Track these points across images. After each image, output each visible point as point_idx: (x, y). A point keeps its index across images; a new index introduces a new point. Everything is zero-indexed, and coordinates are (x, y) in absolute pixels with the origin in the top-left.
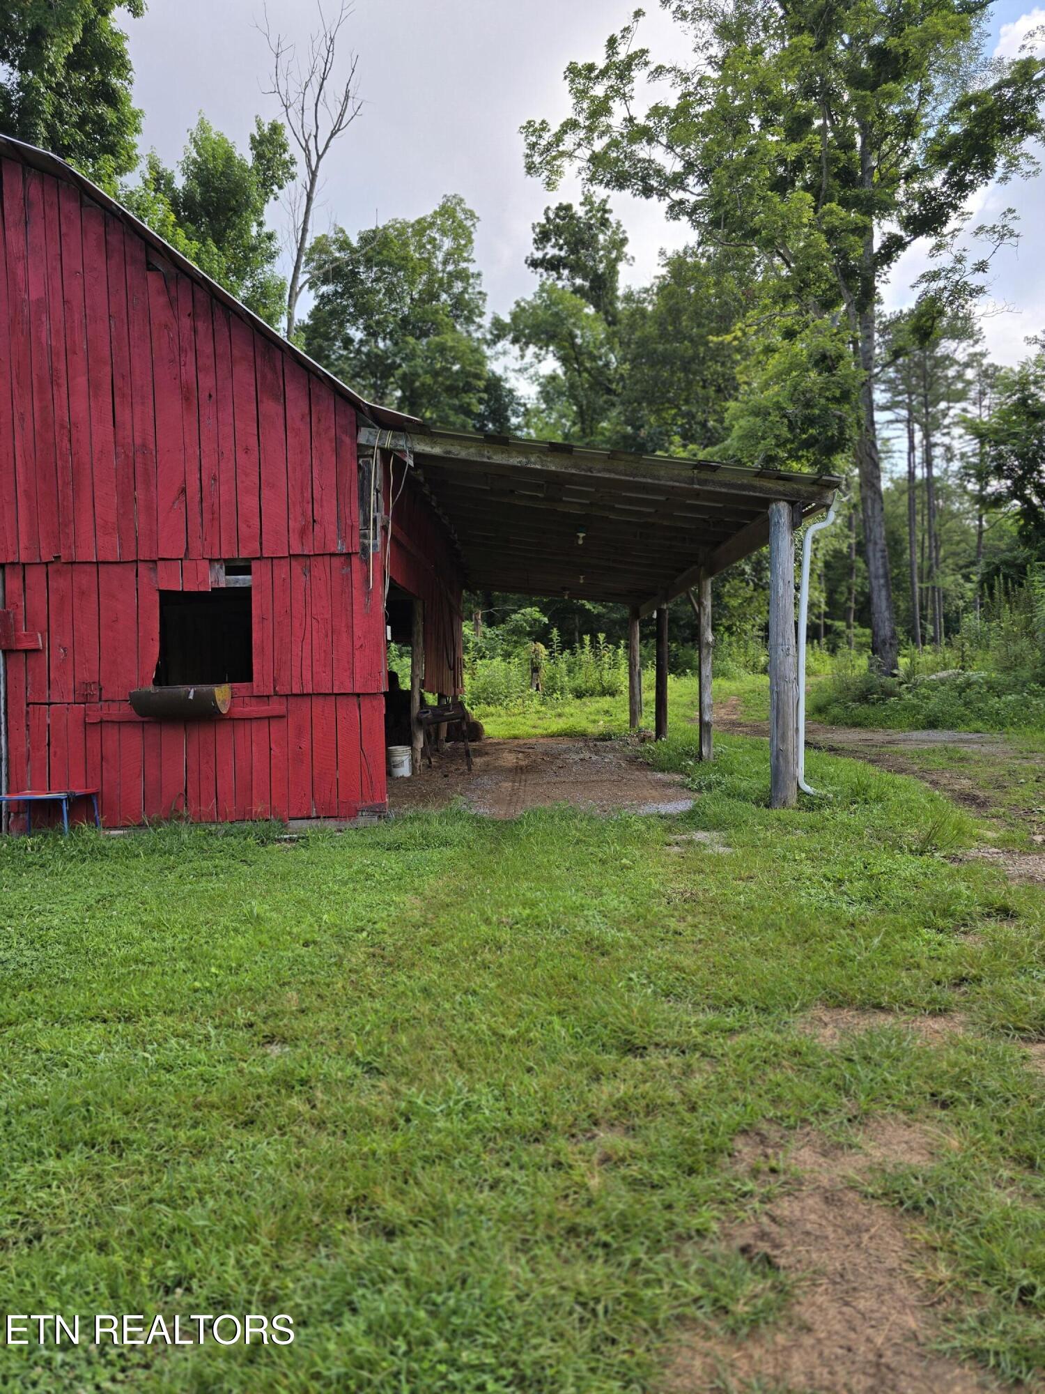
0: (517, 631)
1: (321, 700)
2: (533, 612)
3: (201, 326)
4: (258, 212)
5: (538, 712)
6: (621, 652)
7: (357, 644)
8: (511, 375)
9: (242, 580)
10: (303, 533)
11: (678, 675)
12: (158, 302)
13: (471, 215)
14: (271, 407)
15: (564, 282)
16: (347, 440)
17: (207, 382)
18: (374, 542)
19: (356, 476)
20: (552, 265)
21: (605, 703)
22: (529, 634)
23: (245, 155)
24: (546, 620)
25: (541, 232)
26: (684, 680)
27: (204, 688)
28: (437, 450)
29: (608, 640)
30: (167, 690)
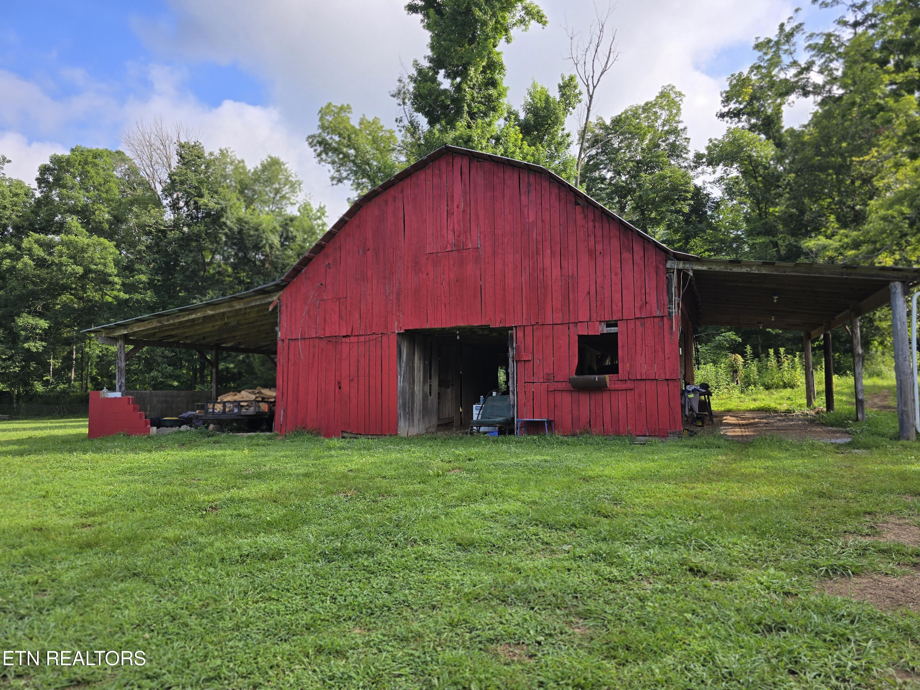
0: (719, 347)
1: (650, 382)
2: (731, 335)
3: (597, 225)
4: (562, 124)
5: (740, 398)
6: (797, 360)
7: (667, 357)
8: (708, 185)
9: (613, 330)
10: (641, 308)
11: (841, 375)
12: (580, 217)
13: (680, 94)
14: (627, 256)
15: (743, 123)
16: (661, 266)
17: (599, 247)
18: (675, 311)
19: (665, 282)
20: (736, 114)
21: (787, 392)
22: (728, 349)
23: (555, 94)
24: (740, 340)
25: (727, 97)
26: (844, 378)
27: (602, 376)
28: (705, 268)
29: (787, 352)
30: (581, 377)
